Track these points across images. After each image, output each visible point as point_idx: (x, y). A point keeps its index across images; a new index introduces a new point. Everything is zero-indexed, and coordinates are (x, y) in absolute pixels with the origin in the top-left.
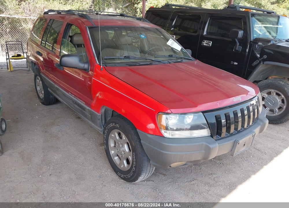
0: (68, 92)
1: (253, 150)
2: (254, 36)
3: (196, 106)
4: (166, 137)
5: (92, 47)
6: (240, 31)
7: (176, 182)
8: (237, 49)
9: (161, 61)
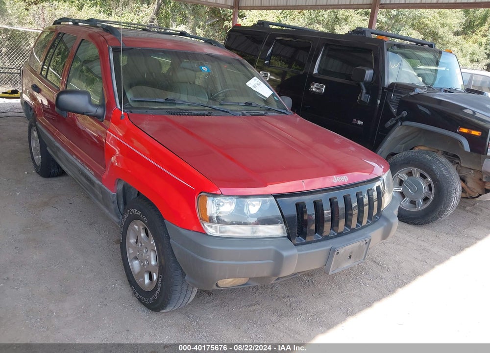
0: (72, 153)
1: (370, 263)
2: (390, 80)
3: (265, 186)
4: (209, 234)
5: (112, 81)
6: (368, 70)
7: (225, 306)
8: (362, 99)
9: (229, 111)
